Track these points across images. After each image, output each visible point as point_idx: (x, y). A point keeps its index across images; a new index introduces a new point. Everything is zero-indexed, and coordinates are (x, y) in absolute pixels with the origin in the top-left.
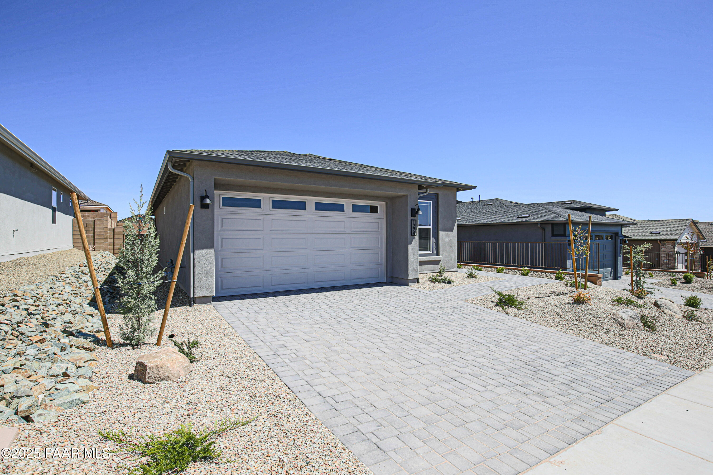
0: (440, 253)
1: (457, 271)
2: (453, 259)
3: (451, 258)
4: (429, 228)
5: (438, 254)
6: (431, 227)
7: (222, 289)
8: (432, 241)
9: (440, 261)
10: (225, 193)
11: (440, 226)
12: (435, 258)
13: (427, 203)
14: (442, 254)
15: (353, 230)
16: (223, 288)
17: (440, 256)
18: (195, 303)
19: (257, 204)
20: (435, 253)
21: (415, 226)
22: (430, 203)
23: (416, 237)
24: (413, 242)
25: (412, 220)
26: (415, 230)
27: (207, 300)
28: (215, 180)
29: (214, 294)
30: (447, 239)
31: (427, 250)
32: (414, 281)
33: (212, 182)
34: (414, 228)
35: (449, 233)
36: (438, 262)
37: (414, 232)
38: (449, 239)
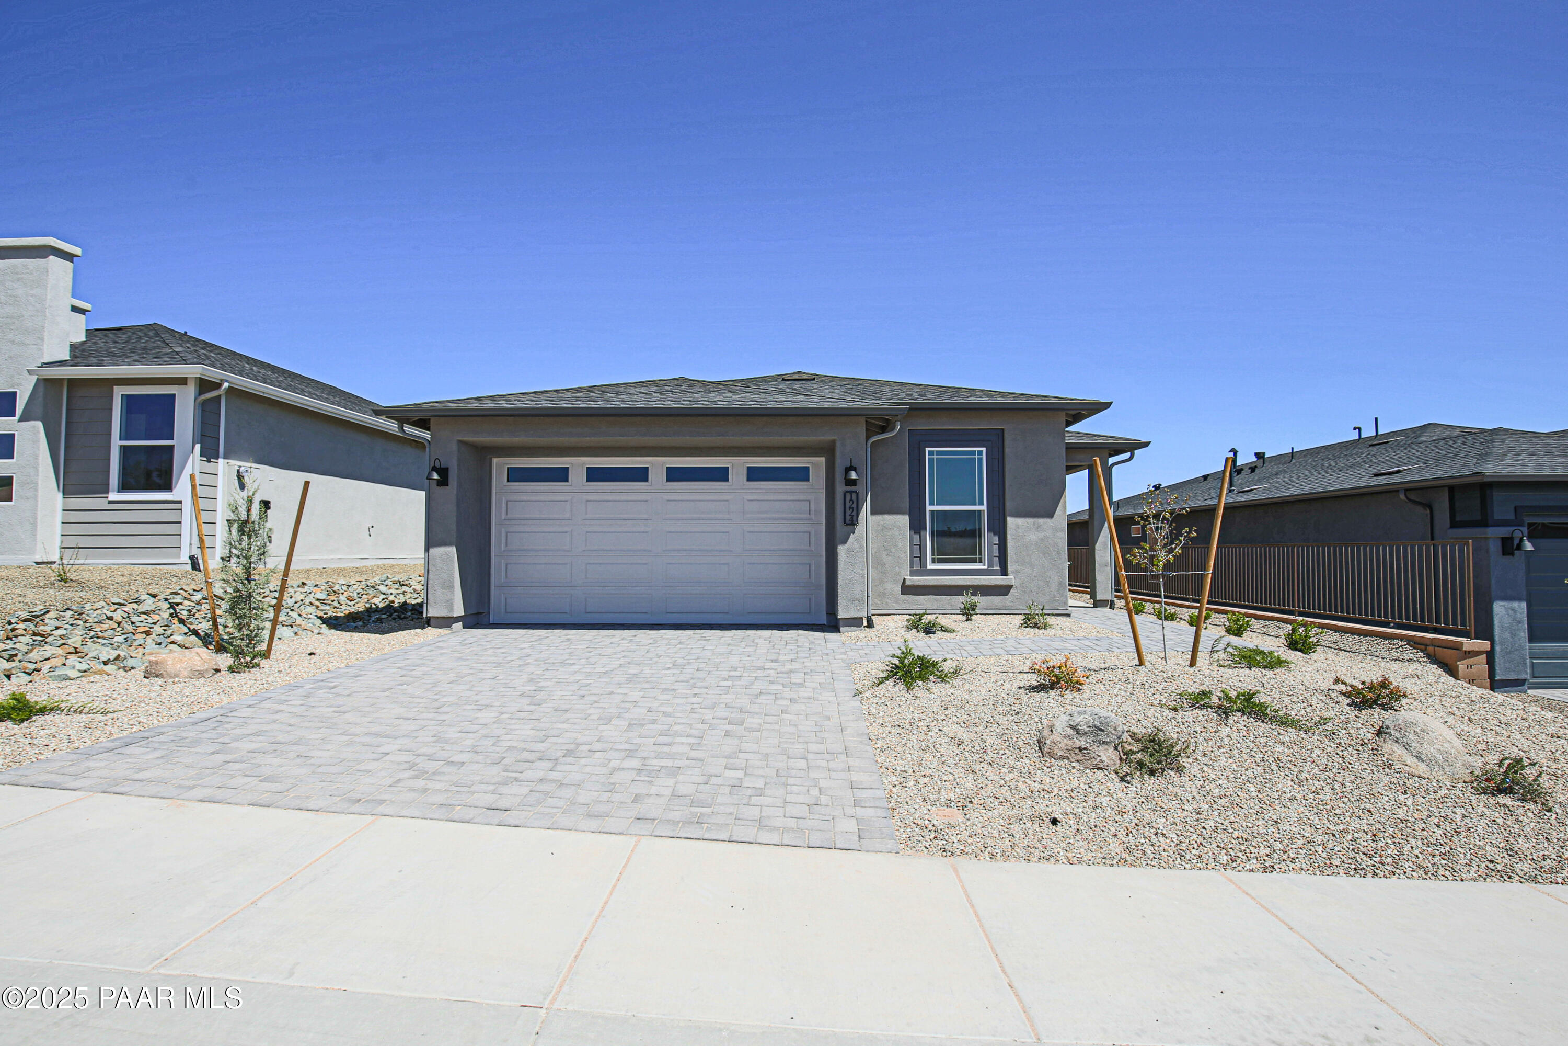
0: (1010, 568)
1: (1069, 615)
2: (1054, 586)
3: (1048, 584)
4: (980, 511)
5: (1004, 572)
6: (984, 508)
7: (506, 612)
8: (988, 540)
9: (1010, 587)
10: (512, 462)
11: (1009, 505)
12: (998, 580)
13: (973, 453)
14: (1016, 572)
16: (508, 611)
17: (1011, 577)
18: (429, 625)
19: (561, 475)
20: (997, 567)
21: (854, 505)
22: (980, 453)
23: (858, 528)
24: (850, 540)
25: (847, 492)
26: (854, 513)
27: (446, 622)
28: (460, 442)
29: (455, 615)
30: (1033, 537)
31: (974, 561)
32: (855, 622)
33: (454, 447)
34: (853, 508)
35: (1041, 521)
36: (1004, 590)
37: (852, 518)
38: (1041, 535)
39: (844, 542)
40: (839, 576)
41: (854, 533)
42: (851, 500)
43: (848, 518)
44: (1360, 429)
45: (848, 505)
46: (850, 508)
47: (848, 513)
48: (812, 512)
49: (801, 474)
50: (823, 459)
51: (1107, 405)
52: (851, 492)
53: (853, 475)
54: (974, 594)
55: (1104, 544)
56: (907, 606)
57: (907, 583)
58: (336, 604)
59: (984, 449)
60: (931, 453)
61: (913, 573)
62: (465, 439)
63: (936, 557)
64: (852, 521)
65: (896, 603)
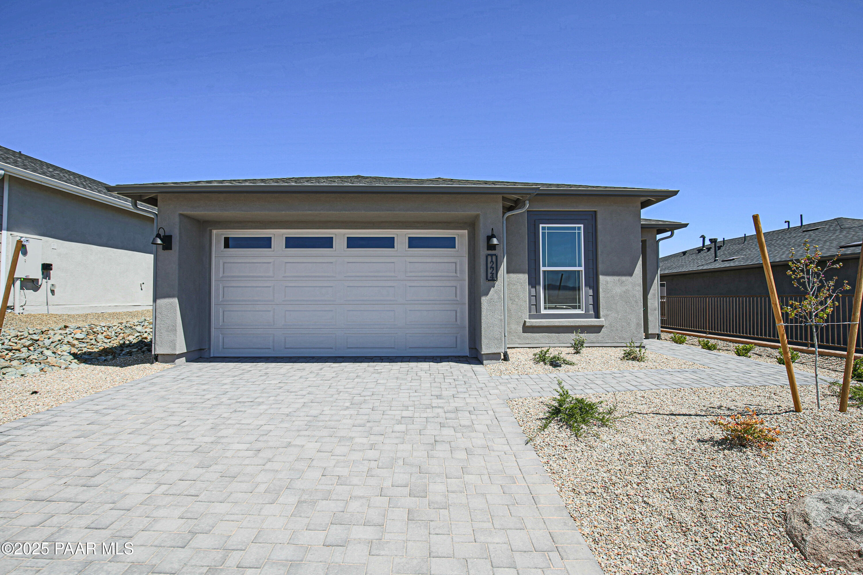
0: (602, 313)
1: (645, 347)
2: (633, 326)
3: (629, 324)
4: (579, 271)
5: (597, 316)
6: (582, 268)
7: (223, 348)
8: (585, 293)
9: (602, 327)
10: (229, 233)
11: (601, 267)
12: (593, 321)
13: (574, 228)
14: (606, 316)
15: (410, 274)
16: (225, 347)
17: (602, 319)
18: (157, 361)
19: (266, 243)
20: (592, 312)
21: (494, 266)
22: (579, 228)
23: (497, 283)
24: (490, 292)
25: (488, 255)
26: (494, 272)
27: (170, 358)
28: (181, 215)
29: (177, 353)
30: (618, 290)
31: (575, 308)
32: (495, 357)
33: (177, 219)
34: (493, 268)
35: (624, 278)
36: (597, 329)
37: (493, 275)
38: (624, 289)
39: (487, 294)
40: (483, 321)
41: (494, 287)
42: (492, 261)
43: (490, 275)
44: (789, 222)
45: (489, 265)
46: (491, 267)
47: (490, 271)
48: (458, 272)
49: (449, 243)
50: (466, 231)
51: (675, 193)
52: (492, 255)
53: (495, 241)
55: (654, 295)
56: (527, 342)
57: (527, 324)
58: (93, 342)
59: (582, 226)
60: (544, 228)
61: (531, 317)
62: (185, 213)
63: (547, 304)
64: (493, 278)
65: (519, 339)
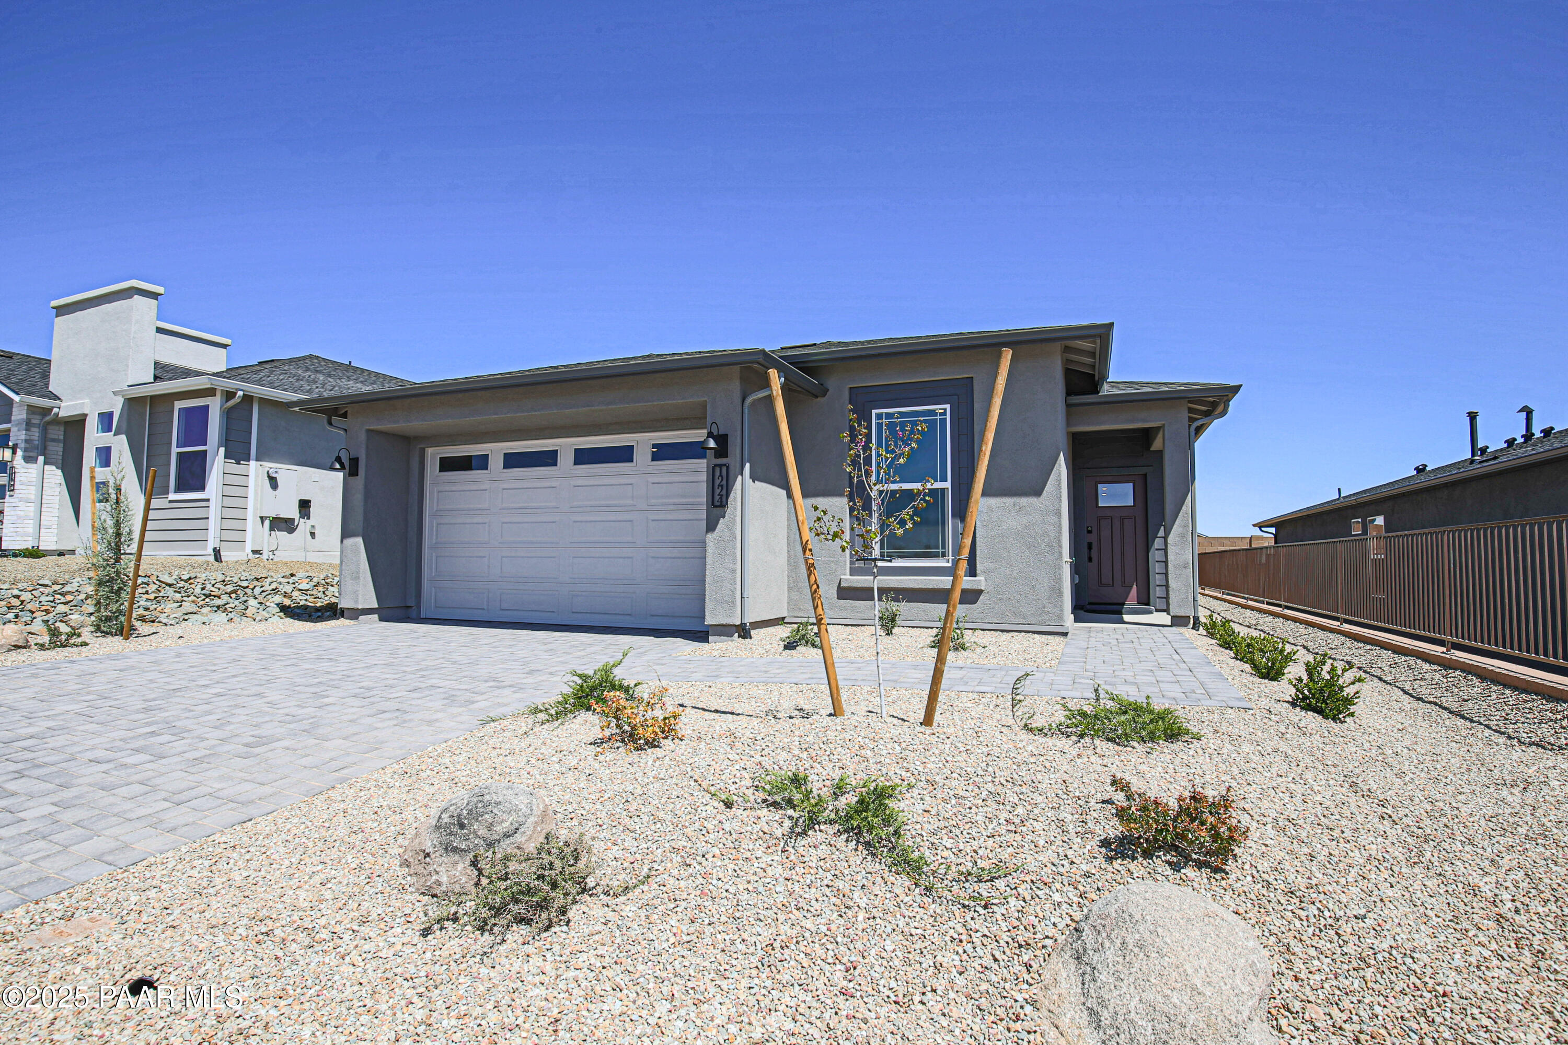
0: (979, 567)
2: (1043, 592)
4: (942, 490)
5: (973, 572)
6: (947, 485)
7: (436, 607)
8: (953, 528)
9: (982, 592)
10: (446, 450)
13: (934, 412)
14: (987, 572)
15: (653, 501)
16: (437, 605)
17: (981, 578)
18: (343, 616)
19: (481, 463)
21: (724, 482)
22: (943, 412)
23: (729, 511)
24: (719, 526)
25: (716, 465)
26: (724, 492)
27: (355, 614)
28: (368, 431)
29: (360, 607)
30: (1013, 522)
31: (935, 556)
32: (725, 630)
33: (363, 437)
34: (722, 486)
35: (1024, 501)
36: (971, 596)
37: (721, 498)
38: (1024, 521)
39: (713, 530)
40: (707, 572)
41: (724, 517)
42: (721, 475)
43: (717, 498)
45: (717, 482)
46: (719, 485)
47: (718, 491)
52: (720, 466)
53: (711, 443)
54: (896, 600)
56: (844, 615)
57: (843, 584)
59: (948, 406)
60: (879, 416)
61: (853, 572)
62: (372, 428)
63: (886, 551)
64: (721, 502)
65: (831, 609)
